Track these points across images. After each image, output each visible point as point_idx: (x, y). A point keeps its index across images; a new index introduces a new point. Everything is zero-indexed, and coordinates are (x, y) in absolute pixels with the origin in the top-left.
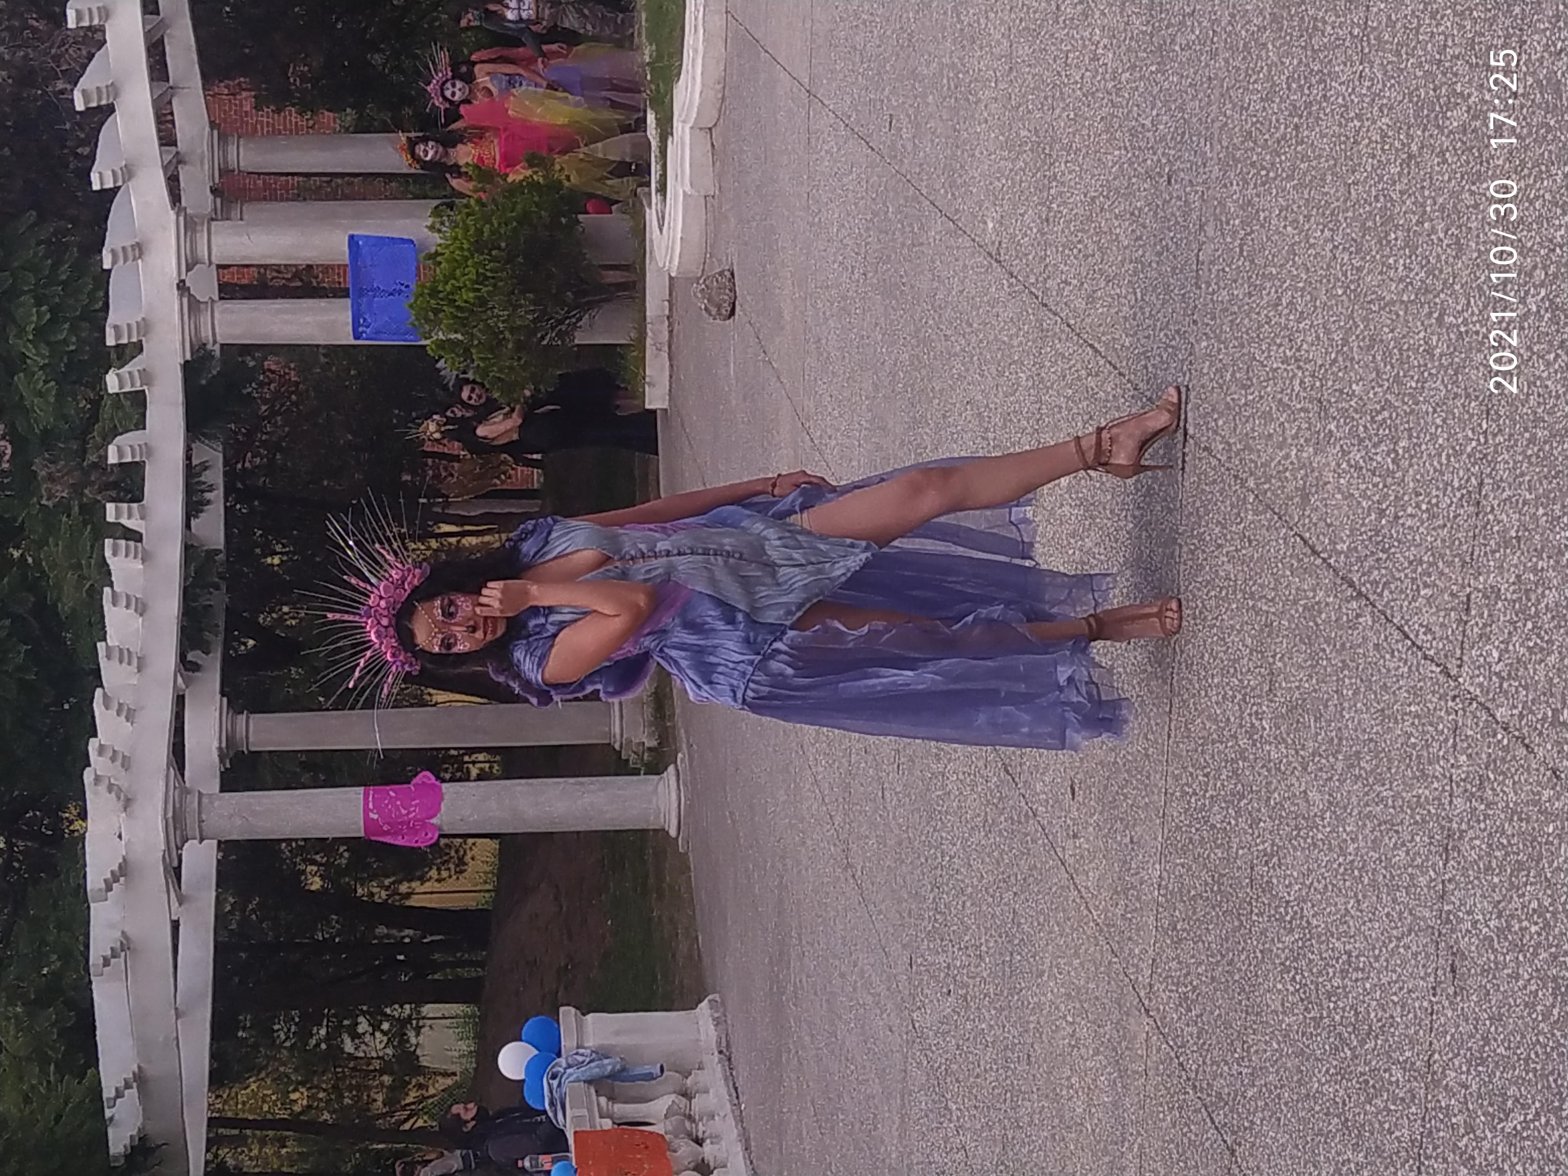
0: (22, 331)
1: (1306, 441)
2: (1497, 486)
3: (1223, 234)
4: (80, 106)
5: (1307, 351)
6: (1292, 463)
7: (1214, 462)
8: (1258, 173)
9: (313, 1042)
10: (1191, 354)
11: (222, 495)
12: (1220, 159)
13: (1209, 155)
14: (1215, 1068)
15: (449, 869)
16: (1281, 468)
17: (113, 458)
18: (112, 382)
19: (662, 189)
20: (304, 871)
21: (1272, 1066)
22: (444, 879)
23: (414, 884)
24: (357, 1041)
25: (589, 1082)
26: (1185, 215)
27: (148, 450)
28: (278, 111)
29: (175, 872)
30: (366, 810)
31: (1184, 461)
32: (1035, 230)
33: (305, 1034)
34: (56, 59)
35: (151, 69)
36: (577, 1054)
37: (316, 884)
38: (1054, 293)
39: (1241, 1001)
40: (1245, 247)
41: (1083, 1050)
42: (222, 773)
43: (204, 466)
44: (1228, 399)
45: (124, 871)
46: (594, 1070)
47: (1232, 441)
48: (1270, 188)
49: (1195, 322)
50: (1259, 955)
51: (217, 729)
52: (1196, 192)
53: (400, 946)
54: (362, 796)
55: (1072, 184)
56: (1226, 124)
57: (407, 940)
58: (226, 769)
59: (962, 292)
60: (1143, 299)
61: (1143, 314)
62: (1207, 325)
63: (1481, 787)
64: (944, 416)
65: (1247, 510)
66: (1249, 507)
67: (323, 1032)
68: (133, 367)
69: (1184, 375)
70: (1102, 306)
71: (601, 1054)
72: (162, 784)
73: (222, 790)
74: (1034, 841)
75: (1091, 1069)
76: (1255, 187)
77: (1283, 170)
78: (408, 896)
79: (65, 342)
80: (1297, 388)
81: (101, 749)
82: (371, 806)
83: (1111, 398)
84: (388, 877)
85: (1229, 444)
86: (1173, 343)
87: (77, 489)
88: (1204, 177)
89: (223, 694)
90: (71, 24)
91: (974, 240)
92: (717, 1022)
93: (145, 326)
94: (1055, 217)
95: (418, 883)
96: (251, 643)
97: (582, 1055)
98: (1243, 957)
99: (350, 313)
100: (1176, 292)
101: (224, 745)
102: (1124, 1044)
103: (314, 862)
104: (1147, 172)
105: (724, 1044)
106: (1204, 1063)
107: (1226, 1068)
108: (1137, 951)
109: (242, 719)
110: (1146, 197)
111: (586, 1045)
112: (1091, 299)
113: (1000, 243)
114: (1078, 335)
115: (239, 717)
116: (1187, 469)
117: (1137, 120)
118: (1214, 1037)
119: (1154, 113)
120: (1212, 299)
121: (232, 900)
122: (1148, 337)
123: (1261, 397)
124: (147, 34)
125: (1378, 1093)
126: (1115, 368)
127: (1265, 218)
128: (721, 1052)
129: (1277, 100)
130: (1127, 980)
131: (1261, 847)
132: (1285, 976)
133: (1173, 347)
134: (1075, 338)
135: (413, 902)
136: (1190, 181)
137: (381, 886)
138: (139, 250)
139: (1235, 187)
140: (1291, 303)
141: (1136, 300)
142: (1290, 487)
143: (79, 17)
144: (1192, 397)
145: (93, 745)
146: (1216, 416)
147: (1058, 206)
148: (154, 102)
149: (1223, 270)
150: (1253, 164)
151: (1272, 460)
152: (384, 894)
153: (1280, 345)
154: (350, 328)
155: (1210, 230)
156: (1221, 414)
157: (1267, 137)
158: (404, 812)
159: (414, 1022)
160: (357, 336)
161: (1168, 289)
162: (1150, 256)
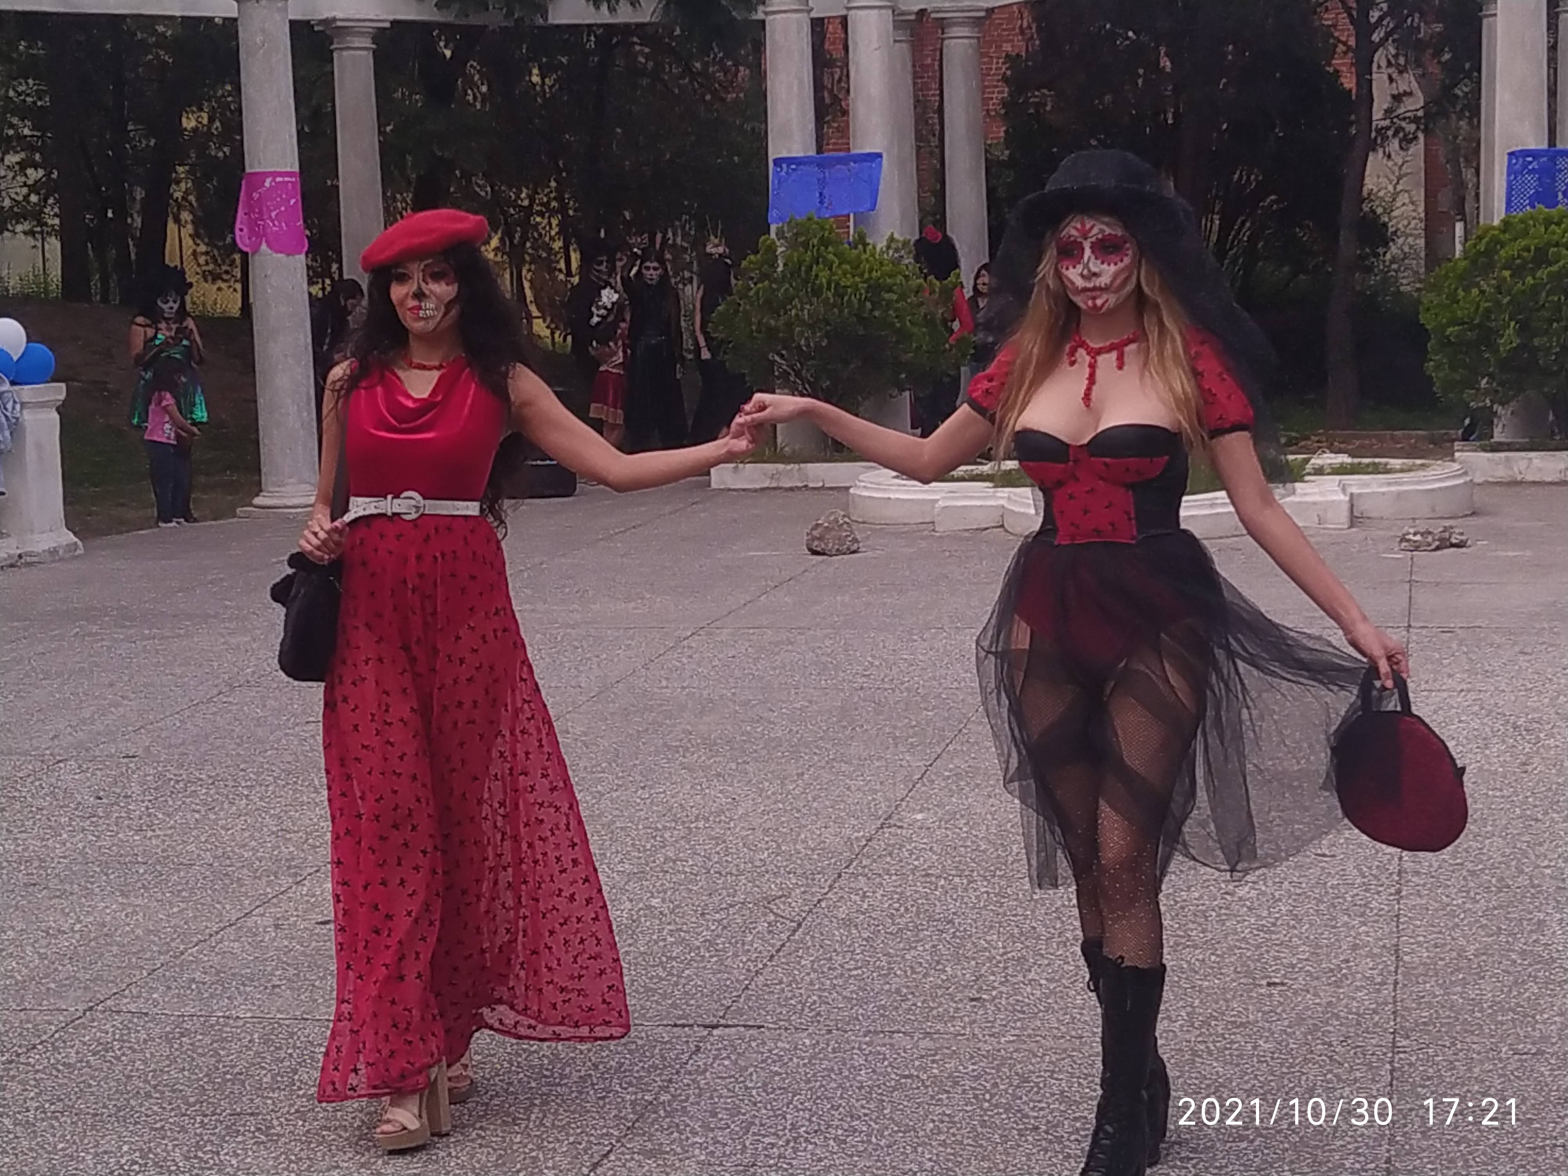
1: (712, 1152)
3: (922, 1057)
5: (805, 1150)
6: (688, 1138)
7: (685, 1057)
8: (988, 1091)
9: (15, 120)
10: (796, 1029)
11: (606, 21)
12: (999, 1051)
13: (1003, 1040)
14: (32, 1082)
15: (207, 263)
16: (682, 1127)
20: (201, 110)
21: (38, 1143)
22: (196, 258)
23: (190, 227)
24: (17, 168)
26: (939, 1018)
28: (1005, 79)
30: (274, 174)
31: (683, 1026)
32: (916, 863)
33: (24, 112)
36: (15, 402)
37: (189, 123)
38: (852, 885)
39: (105, 1106)
40: (909, 1081)
41: (44, 942)
42: (308, 22)
44: (752, 1069)
47: (708, 1074)
48: (972, 1104)
49: (830, 1032)
50: (158, 1125)
51: (358, 17)
52: (964, 1028)
53: (122, 213)
54: (289, 169)
55: (966, 900)
56: (1036, 1056)
57: (129, 220)
58: (313, 26)
59: (849, 789)
60: (850, 976)
61: (836, 977)
62: (828, 1045)
64: (719, 775)
65: (636, 1093)
66: (640, 1096)
67: (26, 132)
69: (774, 1023)
70: (842, 935)
73: (292, 23)
74: (269, 884)
75: (24, 951)
76: (972, 1088)
77: (992, 1117)
78: (177, 220)
80: (767, 1140)
82: (279, 179)
83: (746, 947)
84: (197, 200)
85: (706, 1070)
86: (807, 1010)
88: (980, 1036)
89: (394, 23)
91: (902, 800)
92: (53, 552)
94: (931, 883)
95: (191, 231)
96: (448, 53)
97: (14, 408)
98: (155, 1108)
99: (801, 154)
100: (861, 1011)
101: (339, 24)
102: (53, 986)
103: (211, 120)
104: (981, 976)
105: (28, 559)
106: (38, 1071)
107: (32, 1094)
108: (155, 996)
109: (367, 43)
110: (956, 976)
111: (25, 412)
112: (848, 923)
113: (901, 827)
114: (810, 911)
115: (369, 40)
116: (675, 1029)
117: (1035, 964)
118: (66, 1081)
119: (1043, 982)
120: (853, 1048)
121: (169, 33)
122: (812, 983)
123: (755, 1104)
126: (778, 951)
127: (940, 1100)
128: (20, 556)
129: (1062, 1108)
130: (124, 986)
131: (275, 1122)
132: (137, 1154)
133: (803, 1010)
134: (807, 908)
135: (171, 226)
136: (974, 1021)
137: (187, 192)
139: (971, 1067)
140: (855, 1131)
141: (850, 970)
142: (663, 1138)
144: (751, 1032)
146: (733, 1057)
147: (942, 887)
149: (885, 1059)
150: (995, 1085)
151: (691, 1118)
152: (178, 195)
153: (810, 1120)
154: (785, 154)
155: (926, 1043)
156: (735, 1063)
157: (1024, 1098)
158: (273, 214)
159: (39, 229)
160: (777, 162)
161: (862, 1002)
162: (896, 982)
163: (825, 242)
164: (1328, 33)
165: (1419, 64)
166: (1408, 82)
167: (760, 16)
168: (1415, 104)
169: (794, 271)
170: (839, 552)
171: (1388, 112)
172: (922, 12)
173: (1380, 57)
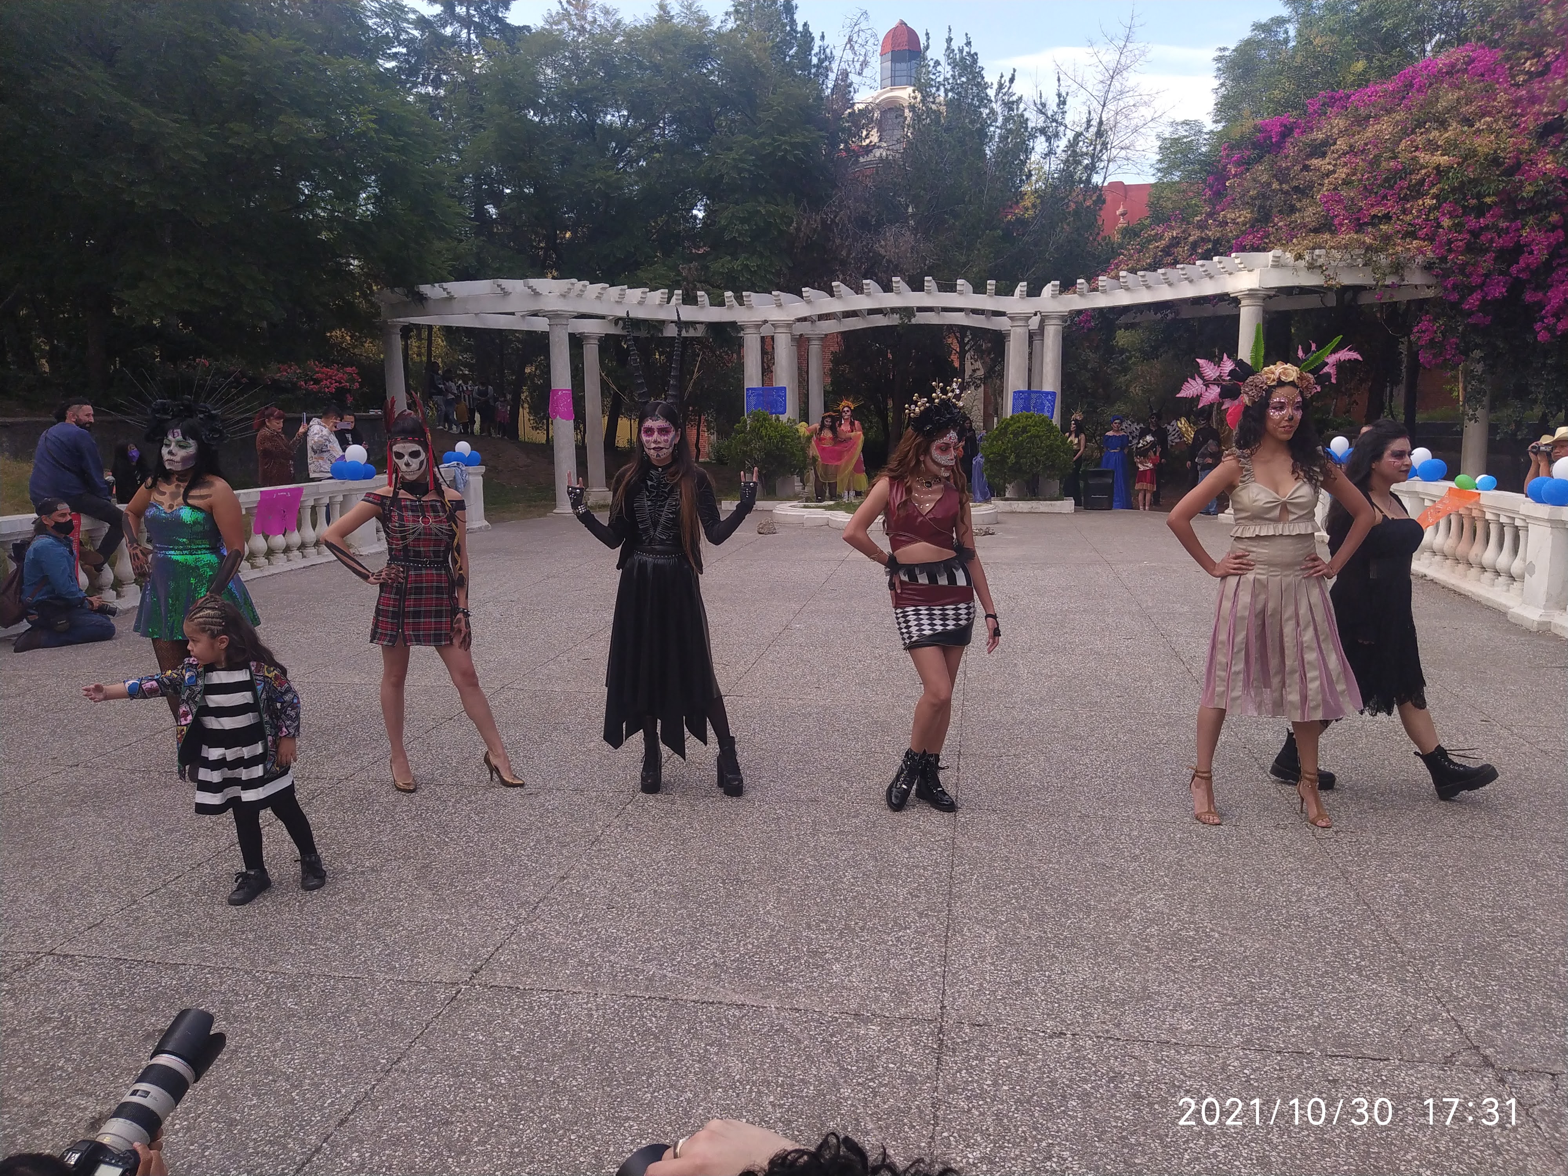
0: (747, 259)
2: (712, 802)
4: (834, 284)
13: (827, 701)
17: (699, 293)
18: (729, 294)
19: (805, 507)
25: (455, 477)
26: (805, 694)
27: (703, 307)
28: (831, 361)
29: (535, 314)
30: (562, 390)
33: (466, 365)
34: (850, 275)
35: (847, 312)
36: (466, 473)
37: (528, 370)
38: (774, 649)
42: (574, 333)
43: (695, 329)
45: (536, 294)
46: (459, 480)
49: (766, 698)
51: (593, 332)
54: (567, 388)
58: (577, 335)
63: (601, 801)
67: (467, 372)
68: (735, 302)
71: (466, 483)
72: (571, 309)
73: (570, 334)
78: (523, 407)
79: (743, 276)
81: (585, 286)
82: (564, 392)
87: (685, 279)
88: (819, 700)
89: (606, 334)
90: (864, 281)
91: (792, 620)
92: (480, 528)
93: (750, 307)
95: (528, 411)
97: (466, 475)
99: (756, 387)
100: (777, 691)
101: (587, 334)
103: (536, 369)
104: (820, 680)
108: (526, 683)
110: (811, 680)
111: (470, 476)
112: (772, 662)
113: (792, 629)
114: (760, 657)
115: (597, 341)
119: (841, 682)
120: (775, 703)
121: (521, 336)
122: (760, 682)
124: (860, 311)
125: (480, 770)
127: (805, 721)
130: (513, 680)
133: (757, 691)
134: (758, 656)
135: (521, 409)
136: (817, 695)
137: (527, 397)
138: (780, 306)
141: (774, 677)
143: (867, 285)
145: (587, 283)
147: (806, 649)
148: (835, 313)
152: (524, 398)
154: (751, 387)
158: (562, 405)
160: (748, 389)
161: (778, 688)
162: (789, 682)
163: (765, 420)
164: (949, 346)
165: (982, 358)
166: (978, 365)
167: (742, 335)
168: (981, 373)
169: (753, 430)
170: (769, 533)
171: (971, 376)
172: (801, 335)
173: (968, 356)
